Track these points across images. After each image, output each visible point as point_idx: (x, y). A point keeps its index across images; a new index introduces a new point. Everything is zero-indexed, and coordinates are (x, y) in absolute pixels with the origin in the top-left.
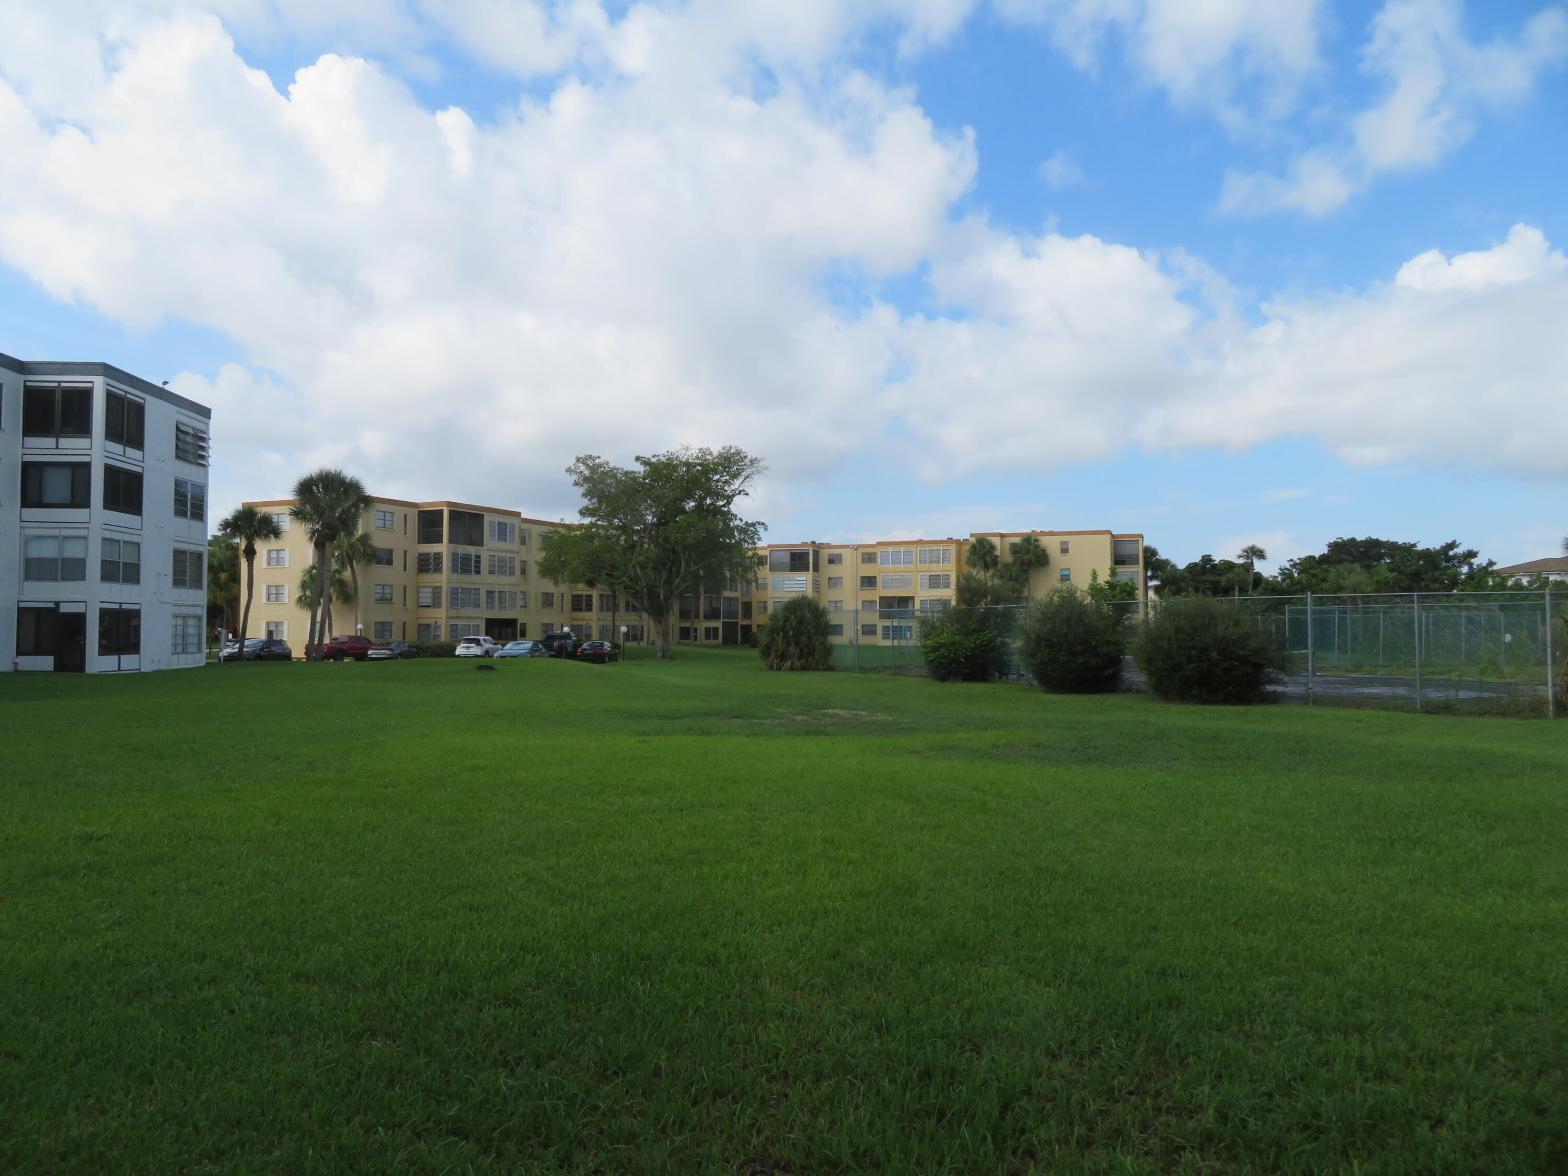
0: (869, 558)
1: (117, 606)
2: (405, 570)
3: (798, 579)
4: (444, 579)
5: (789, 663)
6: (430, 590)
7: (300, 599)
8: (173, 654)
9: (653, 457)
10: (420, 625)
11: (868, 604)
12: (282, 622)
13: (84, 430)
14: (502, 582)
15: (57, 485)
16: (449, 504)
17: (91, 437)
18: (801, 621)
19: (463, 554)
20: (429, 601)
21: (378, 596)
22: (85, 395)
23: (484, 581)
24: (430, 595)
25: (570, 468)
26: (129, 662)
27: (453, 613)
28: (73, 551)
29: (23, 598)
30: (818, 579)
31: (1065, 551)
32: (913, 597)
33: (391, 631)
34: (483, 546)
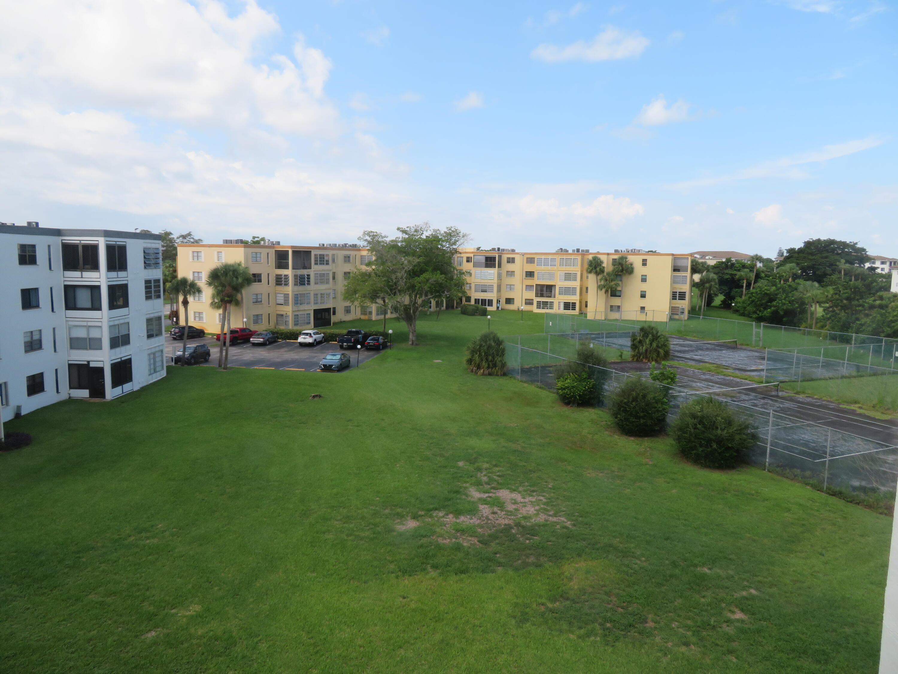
0: (531, 260)
1: (119, 360)
2: (269, 284)
3: (489, 272)
4: (290, 289)
5: (482, 371)
6: (282, 295)
7: (212, 303)
8: (149, 375)
9: (407, 228)
10: (278, 315)
11: (529, 287)
12: (202, 313)
13: (95, 267)
14: (322, 288)
15: (83, 298)
16: (292, 247)
17: (99, 272)
18: (490, 347)
19: (300, 275)
20: (282, 302)
21: (255, 300)
22: (94, 248)
23: (313, 288)
24: (283, 298)
25: (360, 237)
26: (128, 387)
27: (295, 309)
28: (94, 334)
29: (70, 358)
30: (501, 272)
31: (644, 263)
32: (555, 285)
33: (262, 319)
34: (311, 269)
